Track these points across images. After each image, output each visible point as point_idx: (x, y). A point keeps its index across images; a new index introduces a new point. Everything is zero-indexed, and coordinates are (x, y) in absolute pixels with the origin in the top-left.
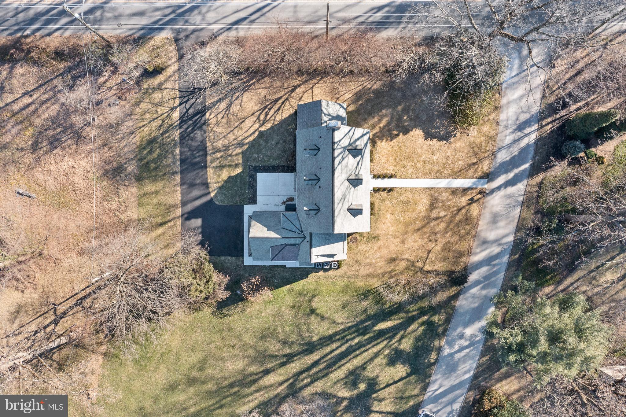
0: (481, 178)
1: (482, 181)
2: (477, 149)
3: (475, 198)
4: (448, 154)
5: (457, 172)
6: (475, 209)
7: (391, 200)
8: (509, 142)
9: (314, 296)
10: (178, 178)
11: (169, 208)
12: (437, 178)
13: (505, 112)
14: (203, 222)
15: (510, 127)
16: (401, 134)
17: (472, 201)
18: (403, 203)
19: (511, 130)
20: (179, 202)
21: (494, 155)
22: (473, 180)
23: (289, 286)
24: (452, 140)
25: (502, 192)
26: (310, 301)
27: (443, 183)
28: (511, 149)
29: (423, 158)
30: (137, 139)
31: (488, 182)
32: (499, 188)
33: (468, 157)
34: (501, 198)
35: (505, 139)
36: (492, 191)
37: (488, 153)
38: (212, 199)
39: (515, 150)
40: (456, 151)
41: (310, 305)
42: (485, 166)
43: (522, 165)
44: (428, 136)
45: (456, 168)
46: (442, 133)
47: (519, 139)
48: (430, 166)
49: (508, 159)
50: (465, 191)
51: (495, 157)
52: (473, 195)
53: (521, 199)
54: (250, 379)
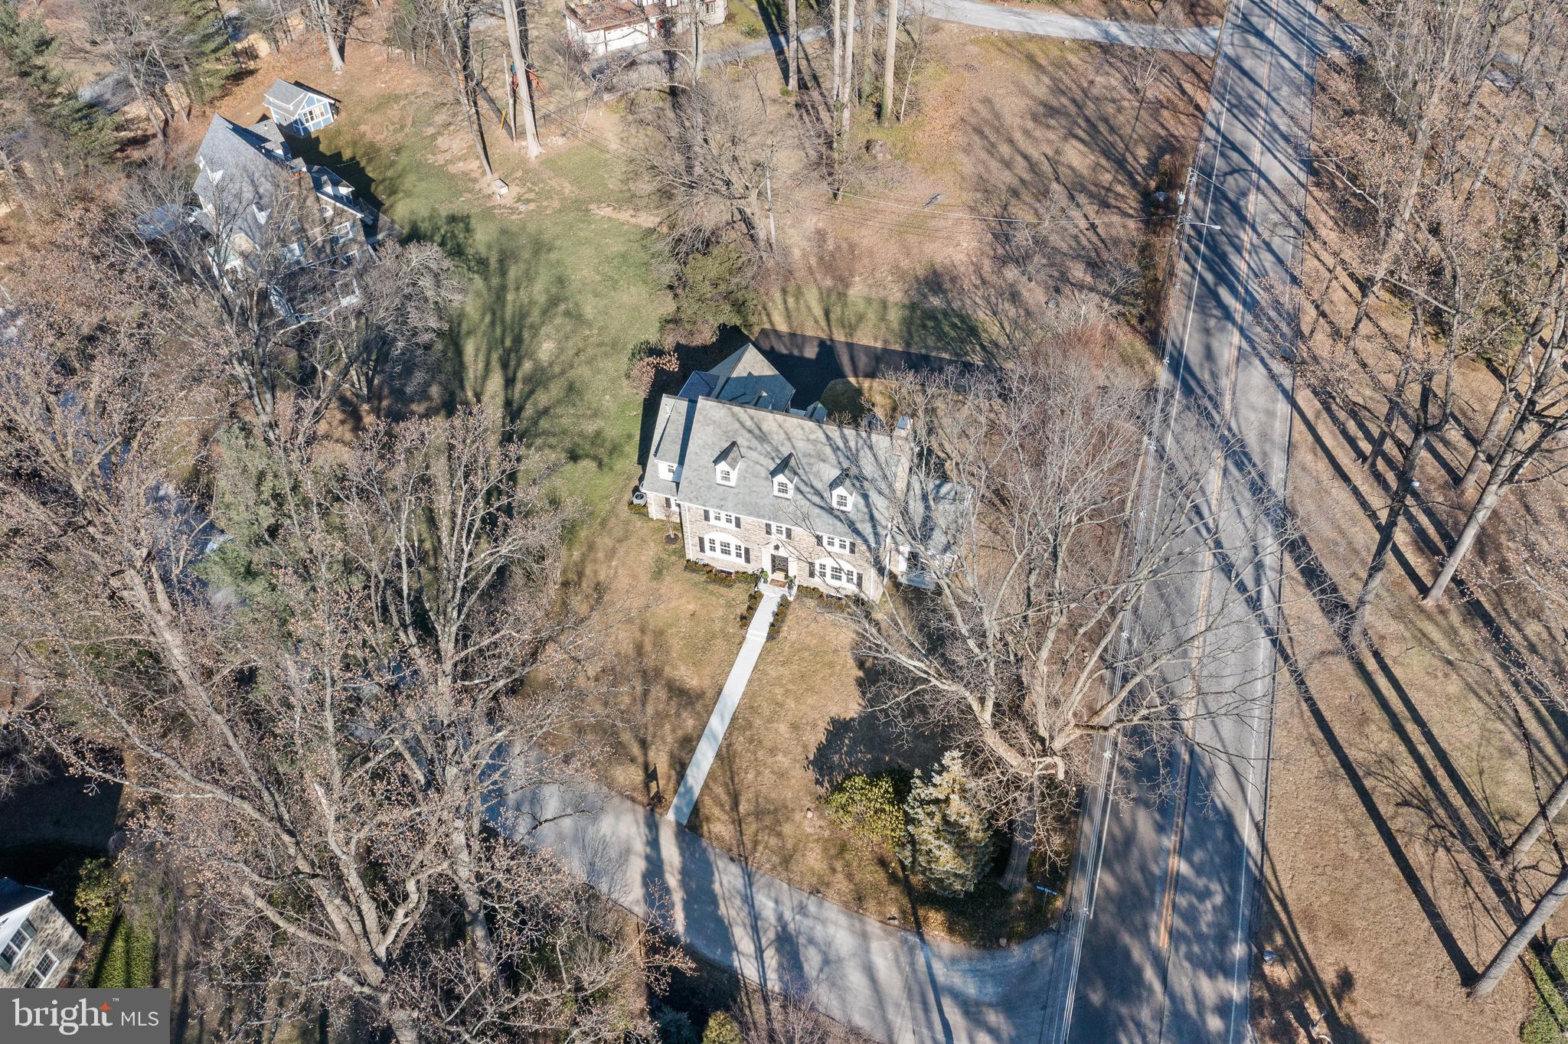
0: (696, 810)
1: (687, 811)
2: (768, 821)
3: (653, 784)
4: (780, 757)
5: (731, 763)
6: (629, 775)
7: (725, 620)
8: (757, 904)
9: (600, 465)
10: (898, 348)
11: (851, 328)
12: (734, 719)
13: (843, 920)
14: (809, 360)
15: (798, 917)
16: (861, 674)
17: (651, 775)
18: (707, 641)
19: (788, 915)
20: (855, 340)
21: (741, 858)
22: (697, 791)
23: (637, 438)
24: (811, 774)
25: (639, 846)
26: (595, 458)
27: (718, 725)
28: (738, 902)
29: (791, 703)
30: (981, 315)
31: (678, 824)
32: (654, 843)
33: (757, 797)
34: (628, 840)
35: (769, 896)
36: (653, 826)
37: (749, 845)
38: (842, 375)
39: (731, 911)
40: (782, 775)
41: (587, 456)
42: (719, 827)
43: (686, 917)
44: (839, 728)
45: (741, 763)
46: (836, 758)
47: (755, 930)
48: (767, 712)
49: (717, 887)
50: (680, 767)
51: (732, 860)
52: (661, 782)
53: (604, 887)
54: (513, 363)
